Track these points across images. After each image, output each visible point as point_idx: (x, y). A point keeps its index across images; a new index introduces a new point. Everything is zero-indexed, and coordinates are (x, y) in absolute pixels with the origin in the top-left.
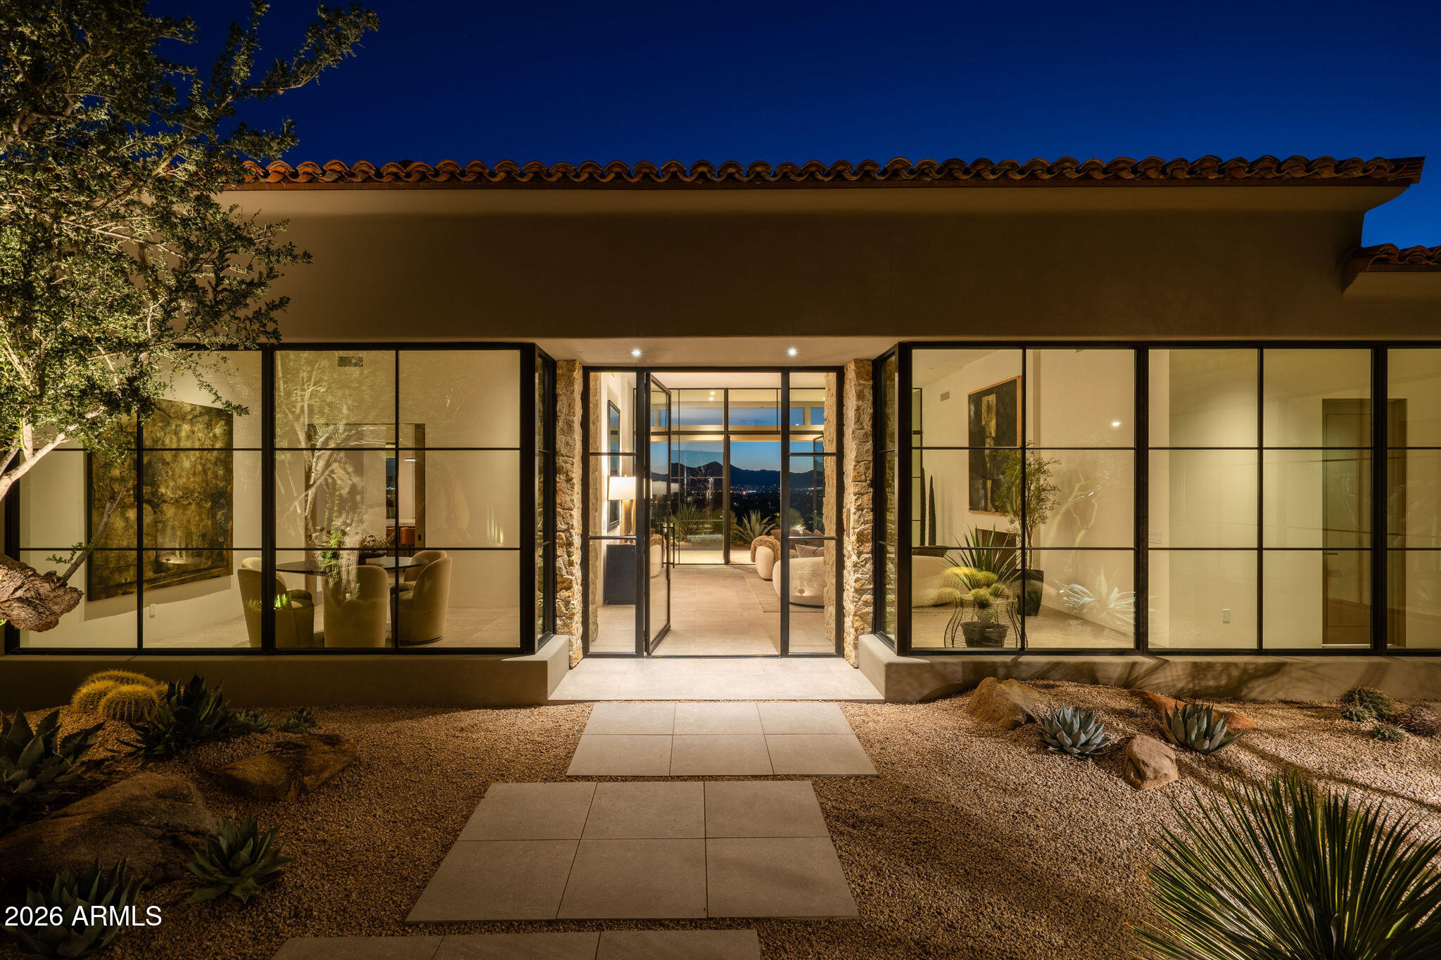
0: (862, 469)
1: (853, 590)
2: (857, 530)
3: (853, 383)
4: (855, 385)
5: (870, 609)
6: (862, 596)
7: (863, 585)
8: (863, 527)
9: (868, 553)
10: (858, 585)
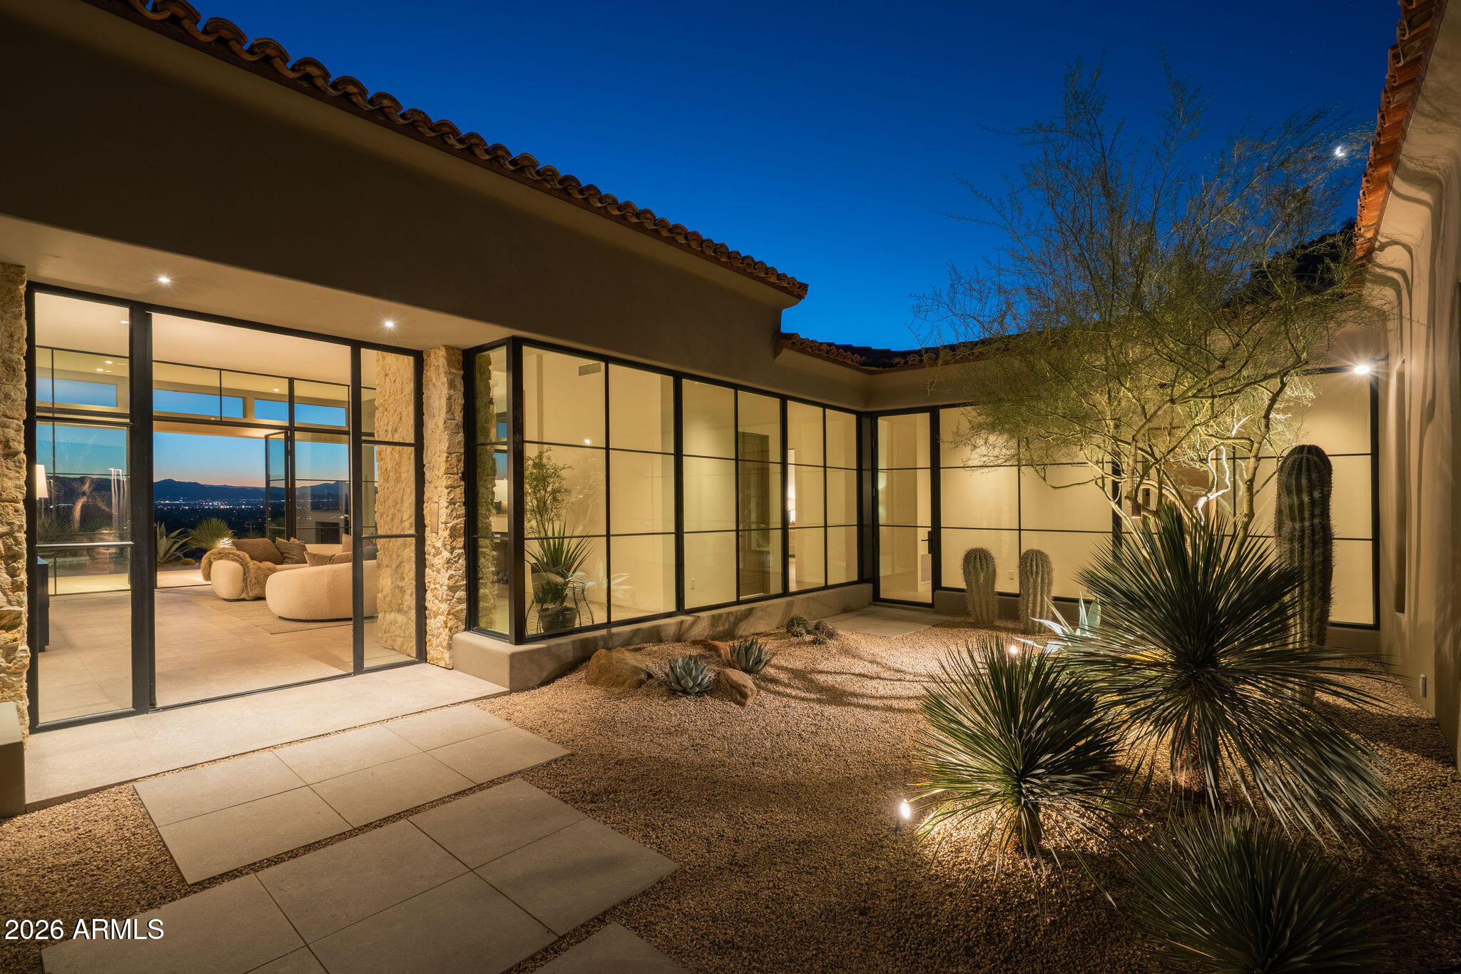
0: (454, 461)
1: (445, 588)
2: (449, 525)
3: (442, 370)
4: (446, 373)
5: (464, 606)
6: (455, 593)
7: (456, 582)
8: (455, 521)
9: (460, 548)
10: (451, 583)
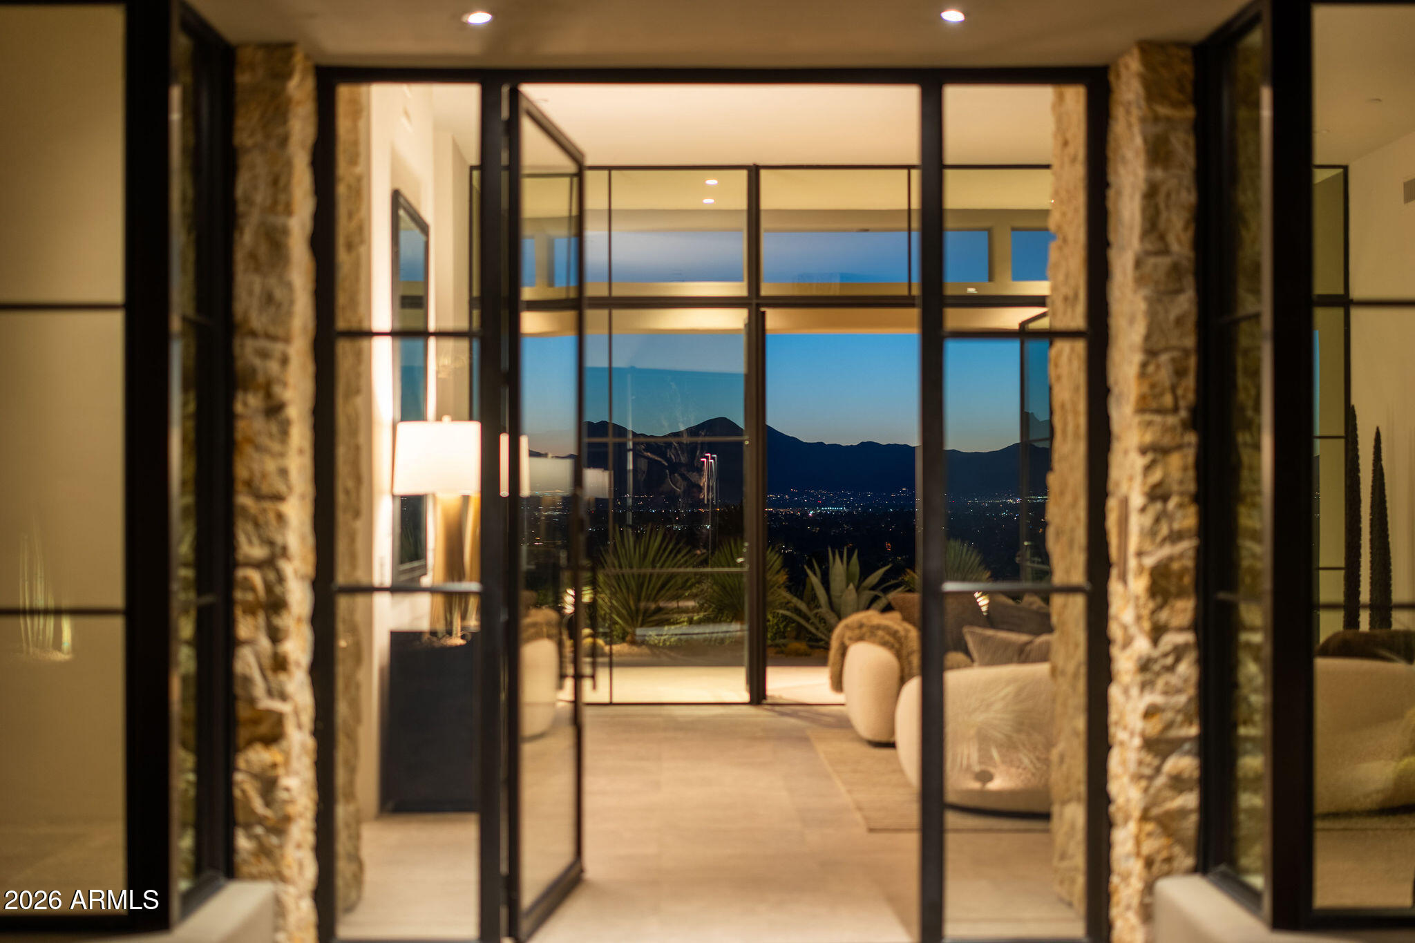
0: (1164, 375)
1: (1137, 741)
2: (1149, 561)
3: (1136, 113)
4: (1143, 120)
5: (1190, 800)
6: (1164, 758)
7: (1169, 726)
8: (1167, 551)
9: (1181, 629)
10: (1154, 727)
